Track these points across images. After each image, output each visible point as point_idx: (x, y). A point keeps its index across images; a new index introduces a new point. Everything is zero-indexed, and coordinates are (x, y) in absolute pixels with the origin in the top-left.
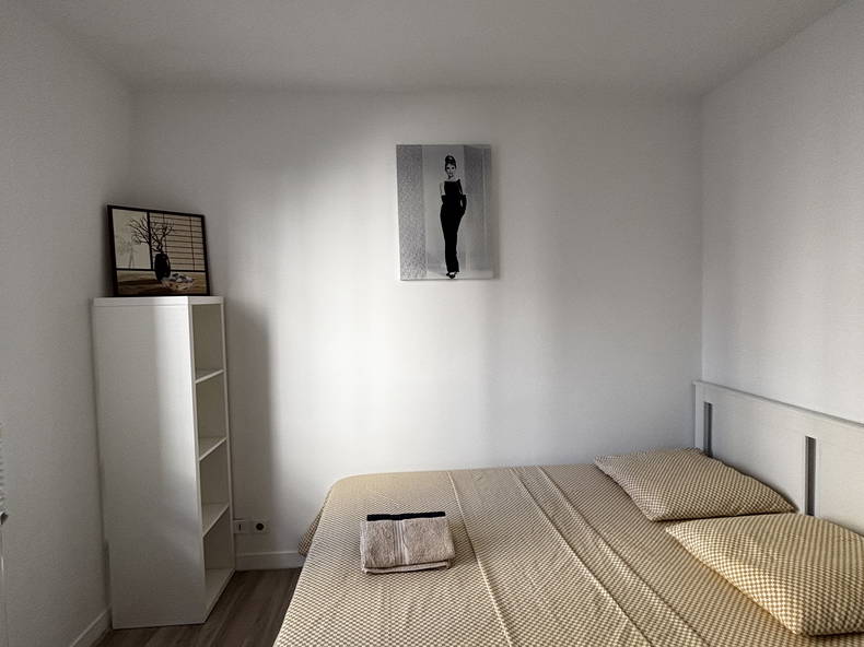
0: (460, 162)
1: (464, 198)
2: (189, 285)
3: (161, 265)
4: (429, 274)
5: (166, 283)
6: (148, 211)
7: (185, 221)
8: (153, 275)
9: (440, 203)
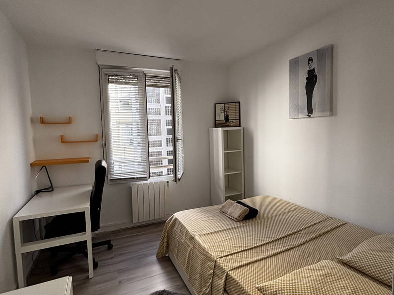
0: (315, 59)
1: (316, 76)
2: (234, 124)
3: (227, 118)
4: (300, 116)
5: (228, 123)
6: (224, 103)
7: (234, 104)
8: (224, 121)
9: (306, 81)
